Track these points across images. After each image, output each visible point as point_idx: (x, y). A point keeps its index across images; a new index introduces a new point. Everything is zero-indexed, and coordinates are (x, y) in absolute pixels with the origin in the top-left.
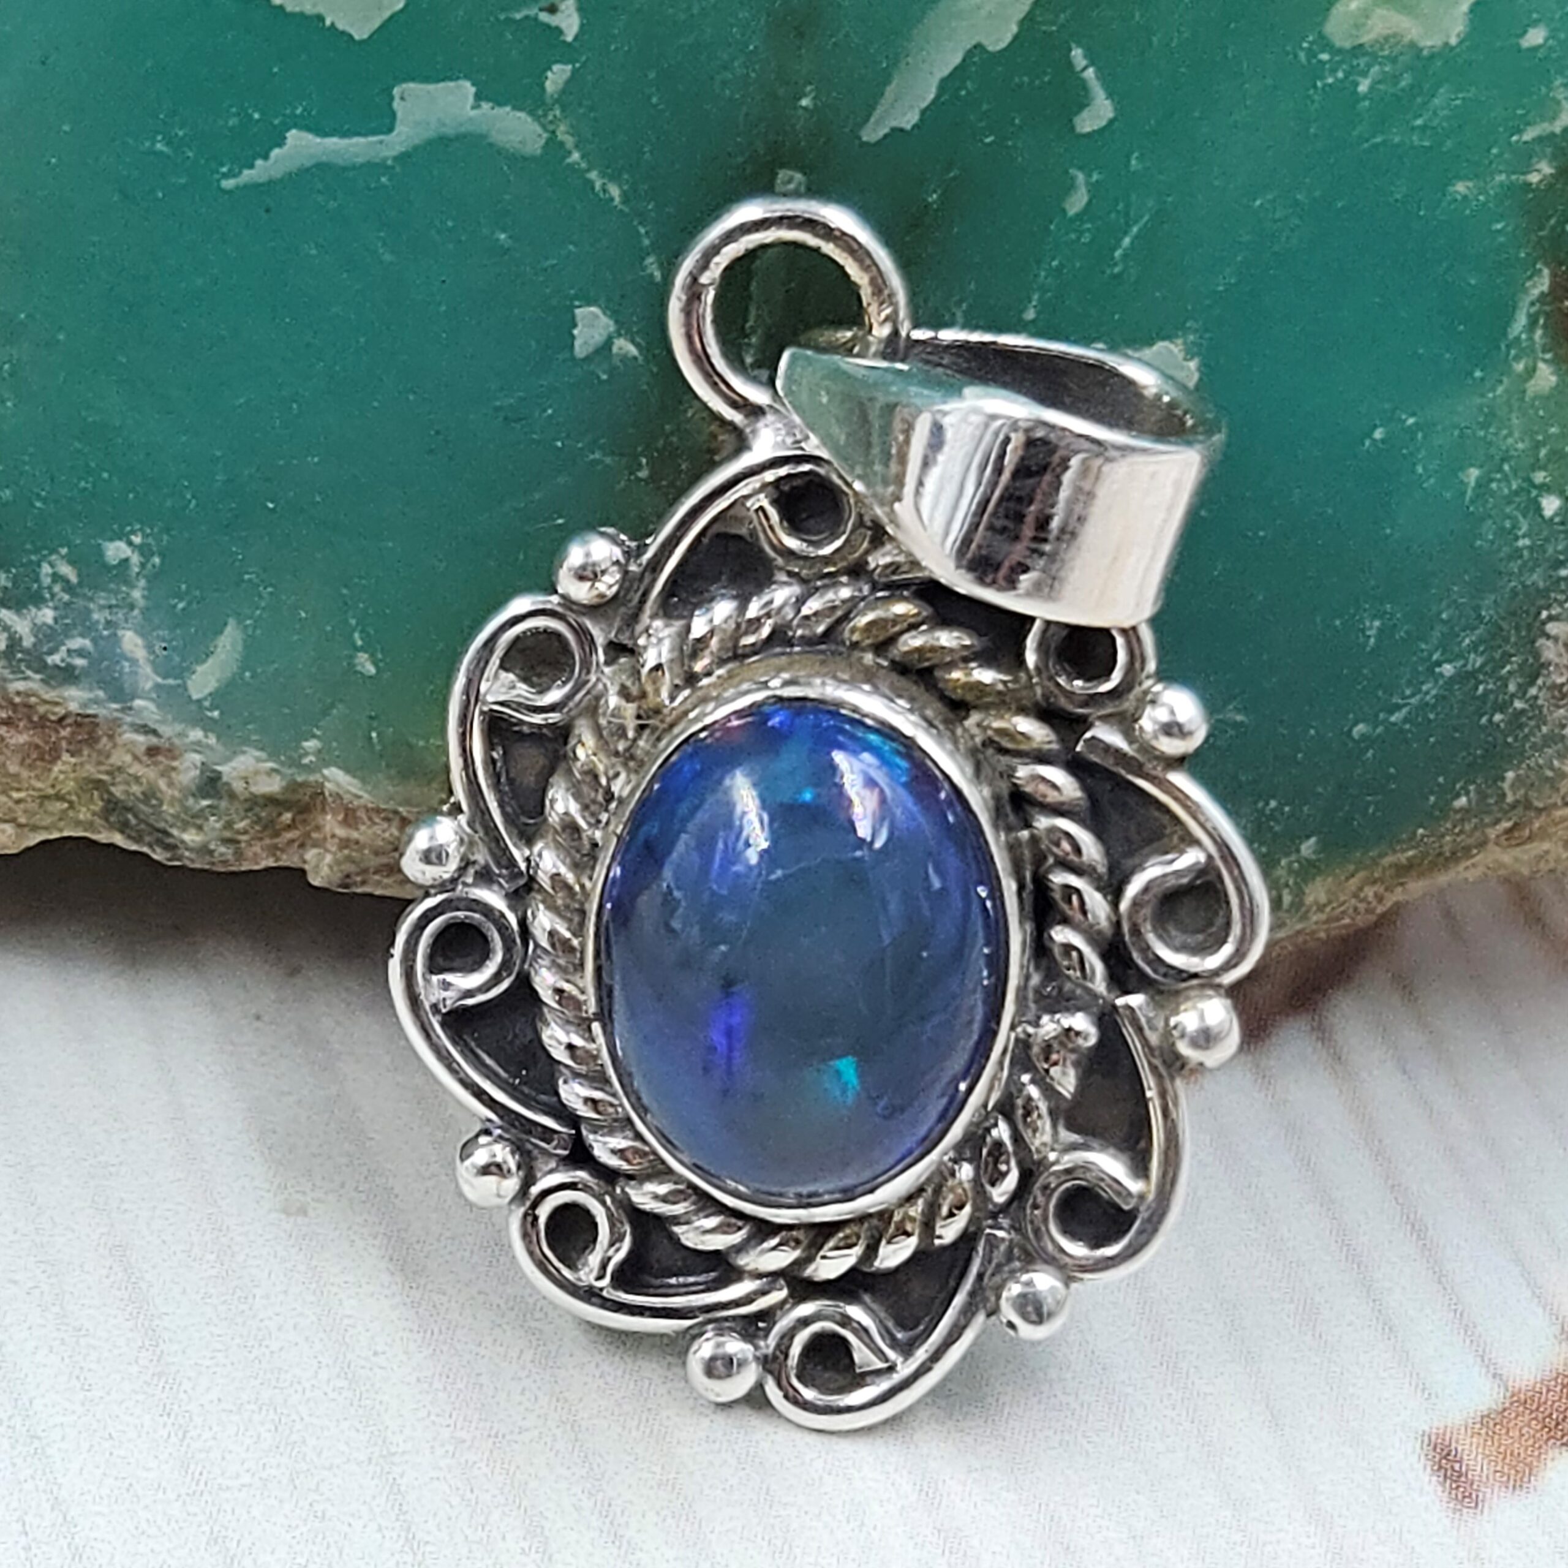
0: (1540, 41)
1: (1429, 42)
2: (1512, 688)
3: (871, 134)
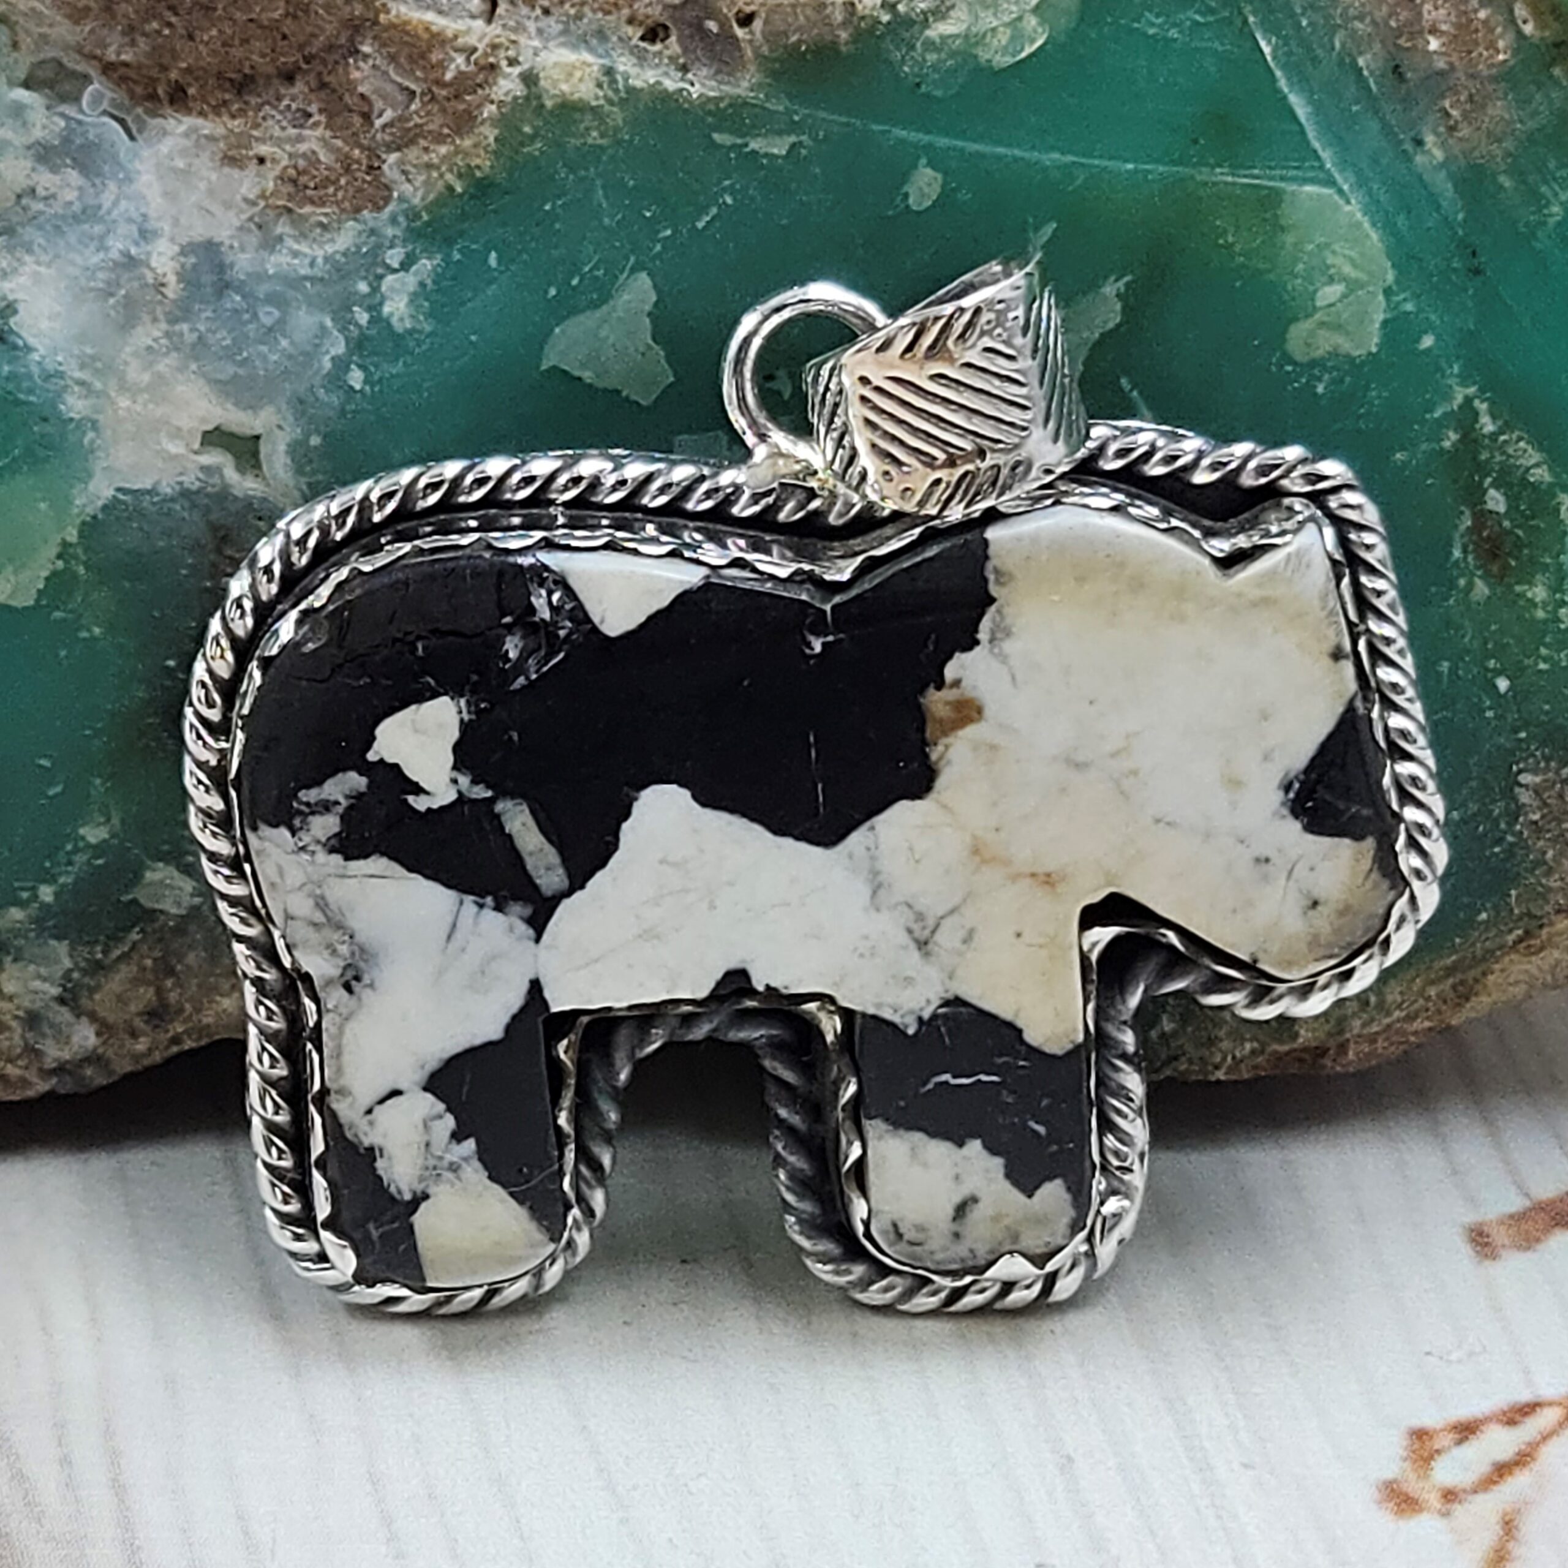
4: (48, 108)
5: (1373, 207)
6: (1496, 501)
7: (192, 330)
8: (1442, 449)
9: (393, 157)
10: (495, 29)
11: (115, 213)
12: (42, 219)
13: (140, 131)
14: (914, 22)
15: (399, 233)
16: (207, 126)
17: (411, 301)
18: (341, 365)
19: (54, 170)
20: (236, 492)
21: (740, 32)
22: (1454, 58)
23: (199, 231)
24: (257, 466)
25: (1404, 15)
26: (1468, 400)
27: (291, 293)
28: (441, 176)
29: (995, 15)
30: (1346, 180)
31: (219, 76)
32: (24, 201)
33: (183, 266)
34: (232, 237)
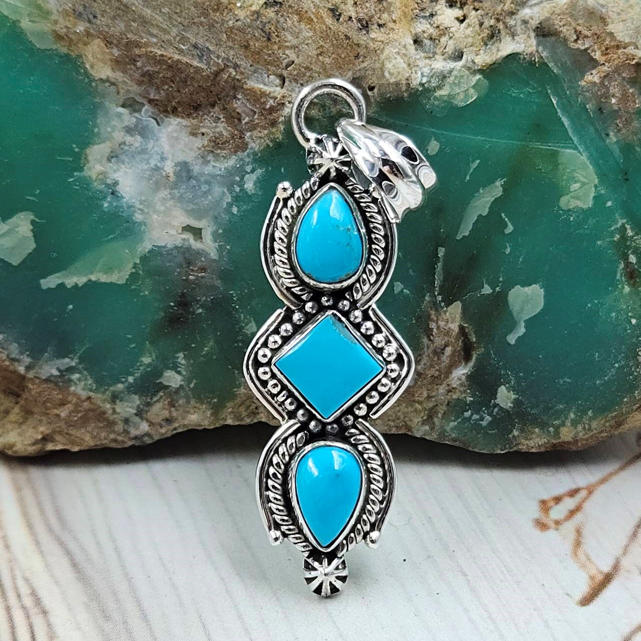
0: (610, 205)
1: (585, 207)
2: (633, 369)
3: (459, 237)
4: (130, 114)
5: (590, 157)
6: (633, 259)
7: (178, 192)
8: (614, 241)
9: (248, 134)
10: (284, 91)
11: (153, 151)
12: (128, 152)
13: (162, 122)
14: (430, 91)
15: (250, 160)
16: (184, 122)
17: (254, 184)
18: (230, 205)
19: (132, 136)
20: (193, 247)
21: (370, 93)
22: (620, 106)
23: (181, 158)
24: (201, 238)
25: (603, 91)
26: (623, 225)
27: (212, 180)
28: (265, 141)
29: (459, 88)
30: (581, 148)
31: (189, 105)
32: (122, 146)
33: (175, 170)
34: (193, 160)
